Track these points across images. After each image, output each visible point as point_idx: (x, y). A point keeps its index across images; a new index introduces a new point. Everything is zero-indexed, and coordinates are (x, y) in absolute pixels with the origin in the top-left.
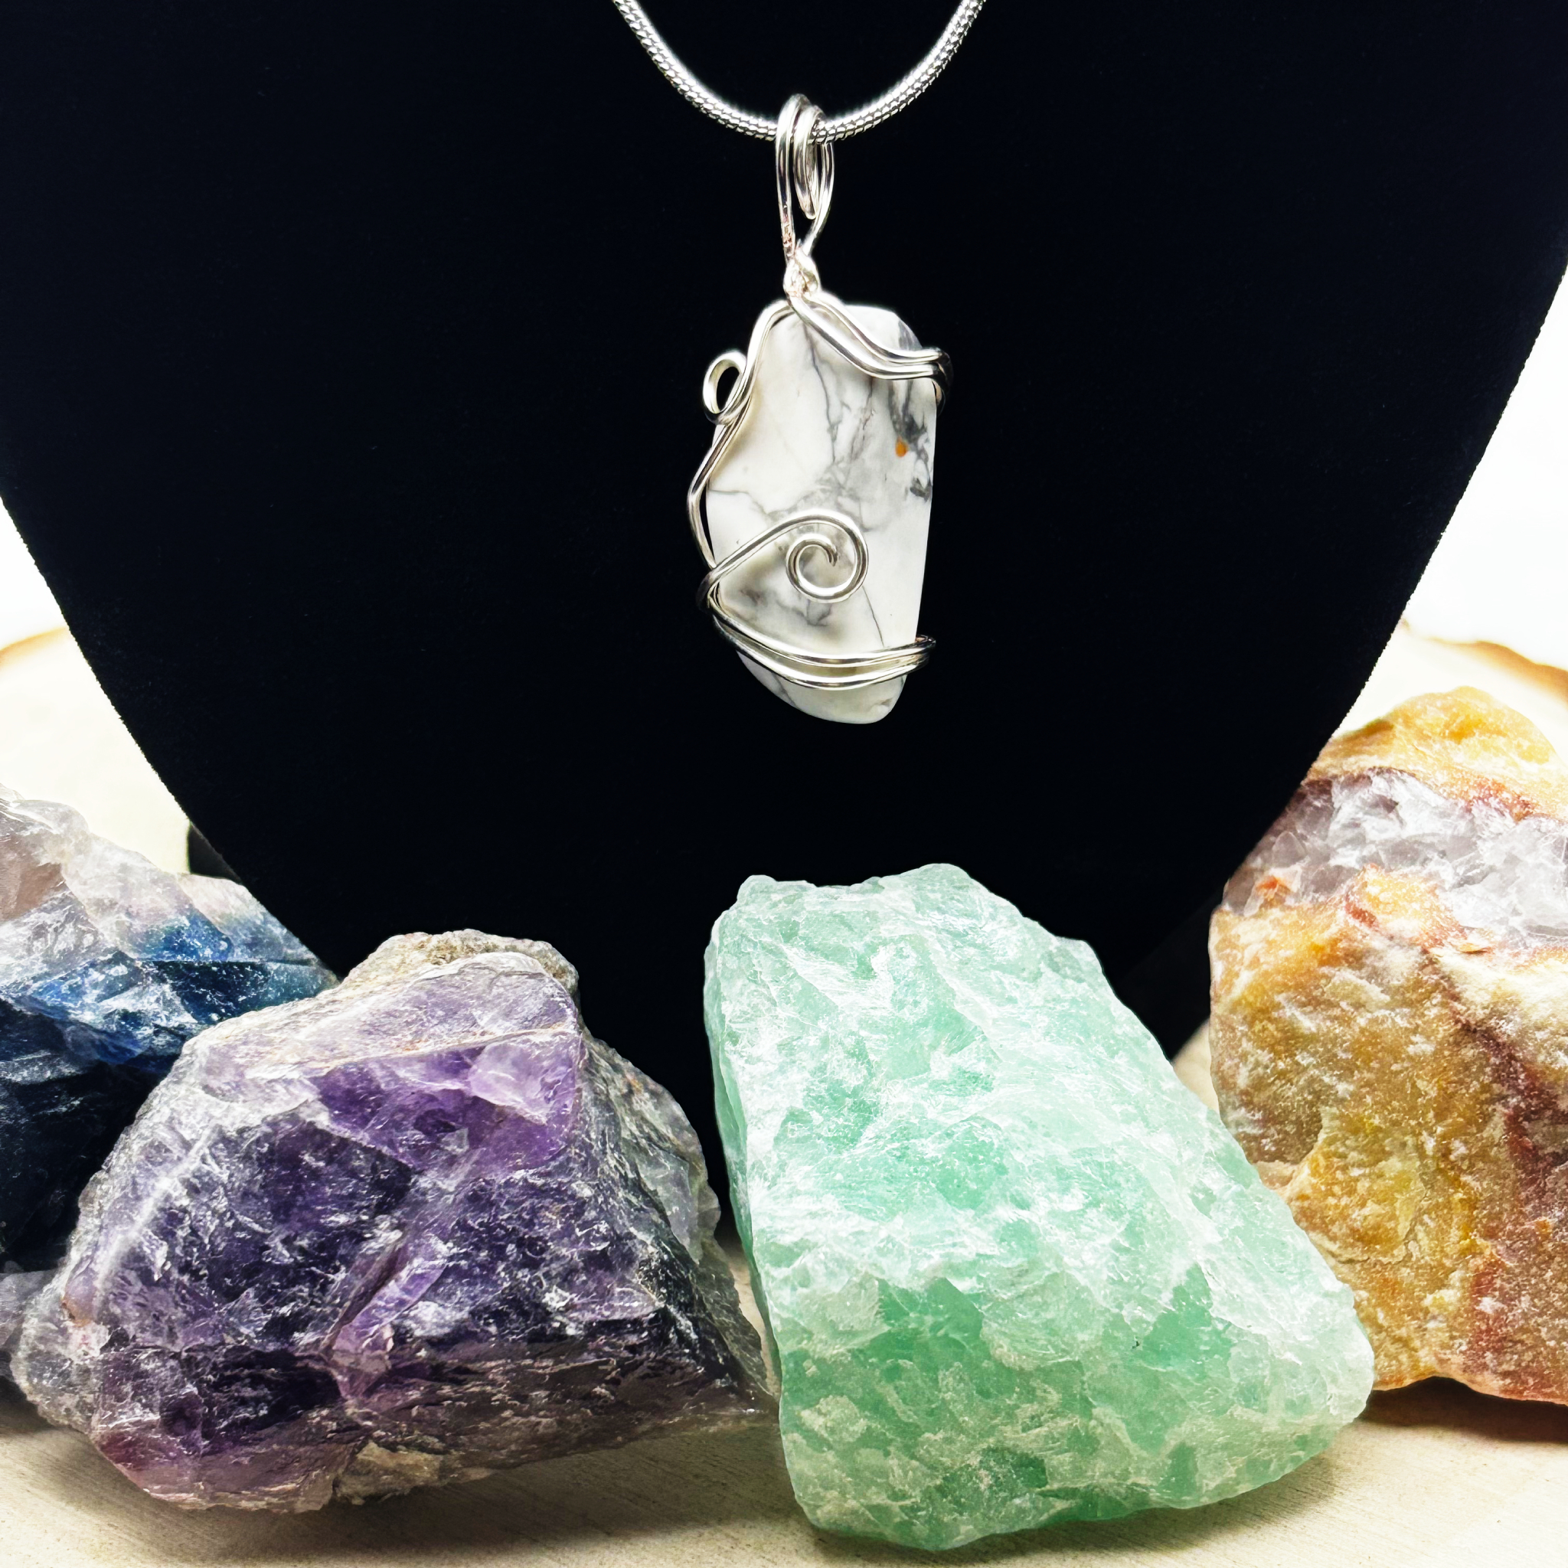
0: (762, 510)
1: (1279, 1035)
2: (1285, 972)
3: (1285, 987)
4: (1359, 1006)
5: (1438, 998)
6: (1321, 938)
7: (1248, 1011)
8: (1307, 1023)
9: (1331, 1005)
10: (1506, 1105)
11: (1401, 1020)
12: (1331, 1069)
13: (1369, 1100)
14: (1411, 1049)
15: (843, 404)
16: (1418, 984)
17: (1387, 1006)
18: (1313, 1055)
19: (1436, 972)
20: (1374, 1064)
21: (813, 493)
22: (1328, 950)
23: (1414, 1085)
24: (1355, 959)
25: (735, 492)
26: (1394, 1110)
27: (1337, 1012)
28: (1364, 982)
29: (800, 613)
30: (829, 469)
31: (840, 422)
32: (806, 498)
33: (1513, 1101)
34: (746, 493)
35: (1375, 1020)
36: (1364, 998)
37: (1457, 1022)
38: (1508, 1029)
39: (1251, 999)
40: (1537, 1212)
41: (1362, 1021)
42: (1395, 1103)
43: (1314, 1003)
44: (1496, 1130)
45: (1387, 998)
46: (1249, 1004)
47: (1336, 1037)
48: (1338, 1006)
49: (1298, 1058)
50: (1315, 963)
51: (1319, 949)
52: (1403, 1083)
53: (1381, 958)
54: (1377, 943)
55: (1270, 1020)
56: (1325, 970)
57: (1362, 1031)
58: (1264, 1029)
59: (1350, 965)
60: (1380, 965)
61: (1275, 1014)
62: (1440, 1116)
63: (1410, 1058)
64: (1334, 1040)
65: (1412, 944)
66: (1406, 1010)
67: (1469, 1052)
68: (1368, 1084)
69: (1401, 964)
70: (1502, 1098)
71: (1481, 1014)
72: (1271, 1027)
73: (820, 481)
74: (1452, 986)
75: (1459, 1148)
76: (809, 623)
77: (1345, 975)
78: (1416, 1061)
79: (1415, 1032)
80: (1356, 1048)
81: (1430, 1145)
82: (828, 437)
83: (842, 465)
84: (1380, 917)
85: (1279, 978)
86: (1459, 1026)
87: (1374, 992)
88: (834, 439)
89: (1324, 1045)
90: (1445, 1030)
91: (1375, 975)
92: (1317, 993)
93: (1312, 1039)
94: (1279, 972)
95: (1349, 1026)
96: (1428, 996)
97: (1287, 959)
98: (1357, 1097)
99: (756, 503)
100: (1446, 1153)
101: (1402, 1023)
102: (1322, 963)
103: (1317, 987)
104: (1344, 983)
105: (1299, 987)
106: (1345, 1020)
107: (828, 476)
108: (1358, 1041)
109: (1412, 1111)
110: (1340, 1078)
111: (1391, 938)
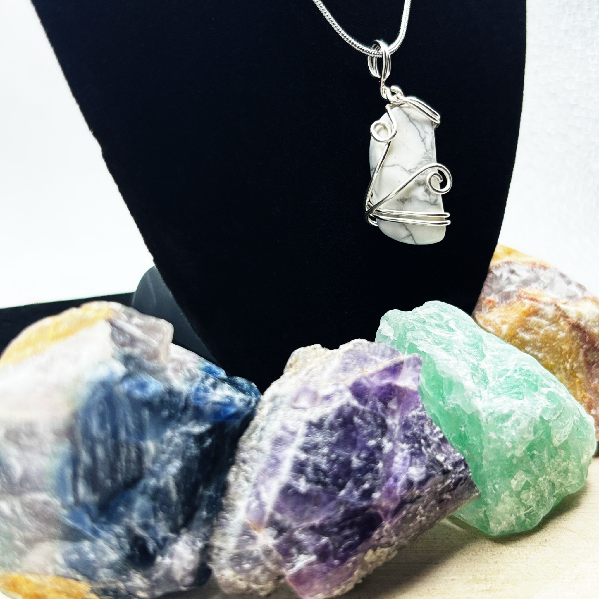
0: (405, 170)
1: (519, 342)
2: (517, 322)
3: (519, 327)
4: (540, 327)
5: (562, 319)
6: (525, 308)
7: (509, 337)
8: (527, 337)
9: (531, 329)
10: (583, 348)
11: (554, 328)
12: (536, 350)
13: (548, 357)
14: (559, 337)
15: (425, 132)
16: (556, 316)
17: (548, 325)
18: (530, 346)
19: (560, 310)
20: (548, 345)
21: (422, 162)
22: (528, 312)
23: (561, 348)
24: (536, 313)
25: (393, 165)
26: (556, 358)
27: (533, 331)
28: (539, 320)
29: (428, 202)
30: (425, 154)
31: (425, 138)
32: (420, 163)
33: (585, 346)
34: (398, 165)
35: (546, 330)
36: (541, 324)
37: (570, 324)
38: (582, 323)
39: (510, 333)
40: (592, 382)
41: (542, 332)
42: (556, 356)
43: (527, 330)
44: (581, 358)
45: (547, 323)
46: (509, 335)
47: (536, 339)
48: (533, 329)
49: (526, 349)
50: (525, 317)
51: (525, 312)
52: (557, 348)
53: (543, 311)
54: (541, 306)
55: (516, 338)
56: (528, 318)
57: (542, 335)
58: (515, 342)
59: (534, 316)
60: (543, 313)
61: (517, 336)
62: (570, 356)
63: (559, 340)
64: (535, 341)
65: (551, 304)
66: (554, 325)
67: (574, 333)
68: (547, 352)
69: (550, 311)
70: (582, 347)
71: (575, 320)
72: (517, 341)
73: (423, 158)
74: (565, 313)
75: (575, 365)
76: (431, 204)
77: (534, 319)
78: (561, 340)
79: (559, 330)
80: (542, 342)
81: (568, 366)
82: (423, 143)
83: (430, 151)
84: (539, 299)
85: (516, 324)
86: (571, 325)
87: (544, 322)
88: (425, 144)
89: (533, 343)
90: (567, 328)
91: (542, 317)
92: (527, 326)
93: (529, 342)
94: (515, 322)
95: (538, 335)
96: (559, 319)
97: (516, 318)
98: (545, 357)
99: (403, 168)
100: (572, 367)
101: (554, 329)
102: (527, 316)
103: (527, 325)
104: (534, 321)
105: (523, 326)
106: (537, 333)
107: (426, 156)
108: (541, 339)
109: (561, 357)
110: (539, 352)
111: (545, 303)
